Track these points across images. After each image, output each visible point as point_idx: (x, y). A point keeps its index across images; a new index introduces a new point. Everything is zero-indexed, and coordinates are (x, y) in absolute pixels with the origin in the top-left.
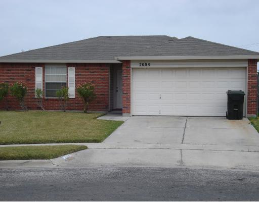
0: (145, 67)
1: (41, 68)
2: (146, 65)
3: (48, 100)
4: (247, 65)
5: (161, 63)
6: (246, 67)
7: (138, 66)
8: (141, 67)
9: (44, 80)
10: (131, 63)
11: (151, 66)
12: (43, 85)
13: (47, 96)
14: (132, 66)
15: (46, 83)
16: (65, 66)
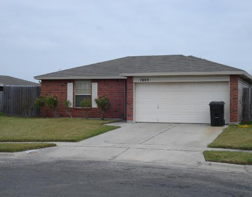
0: (144, 82)
1: (72, 84)
2: (146, 80)
3: (76, 109)
4: (229, 80)
5: (158, 78)
6: (228, 82)
7: (139, 81)
8: (142, 82)
9: (74, 93)
10: (134, 79)
11: (149, 81)
12: (74, 97)
13: (76, 106)
14: (134, 81)
15: (76, 96)
16: (90, 82)
